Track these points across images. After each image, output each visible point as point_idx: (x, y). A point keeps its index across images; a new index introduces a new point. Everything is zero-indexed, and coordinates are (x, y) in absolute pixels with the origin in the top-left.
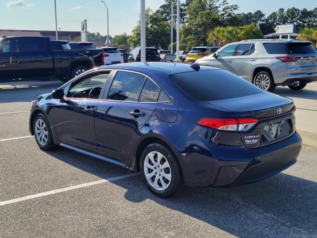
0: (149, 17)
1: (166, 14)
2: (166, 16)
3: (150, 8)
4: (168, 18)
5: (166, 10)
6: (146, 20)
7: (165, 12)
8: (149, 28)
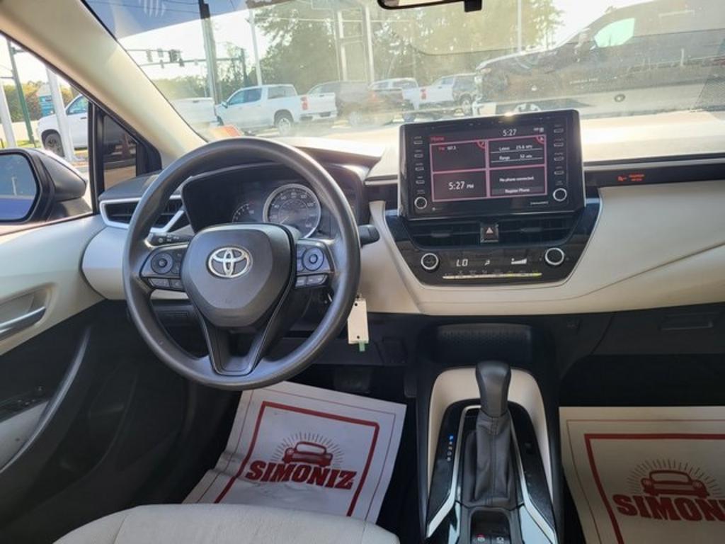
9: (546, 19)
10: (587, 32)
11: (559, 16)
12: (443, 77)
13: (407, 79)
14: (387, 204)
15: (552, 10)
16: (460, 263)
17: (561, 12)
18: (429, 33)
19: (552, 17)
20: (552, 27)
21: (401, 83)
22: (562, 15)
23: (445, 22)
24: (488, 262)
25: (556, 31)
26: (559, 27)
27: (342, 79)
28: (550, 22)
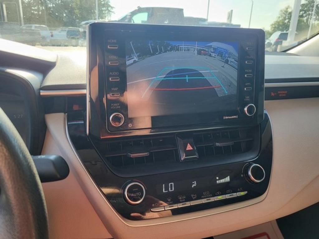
0: (288, 13)
1: (303, 12)
2: (303, 14)
3: (290, 6)
4: (304, 15)
5: (304, 8)
6: (284, 16)
7: (303, 10)
8: (285, 23)
9: (108, 9)
10: (130, 15)
11: (112, 9)
12: (61, 27)
13: (42, 25)
14: (68, 116)
15: (110, 6)
16: (167, 189)
17: (113, 7)
18: (53, 6)
19: (109, 9)
20: (110, 14)
21: (39, 27)
22: (114, 9)
23: (60, 2)
24: (194, 184)
25: (111, 15)
26: (113, 13)
27: (4, 20)
28: (109, 11)
